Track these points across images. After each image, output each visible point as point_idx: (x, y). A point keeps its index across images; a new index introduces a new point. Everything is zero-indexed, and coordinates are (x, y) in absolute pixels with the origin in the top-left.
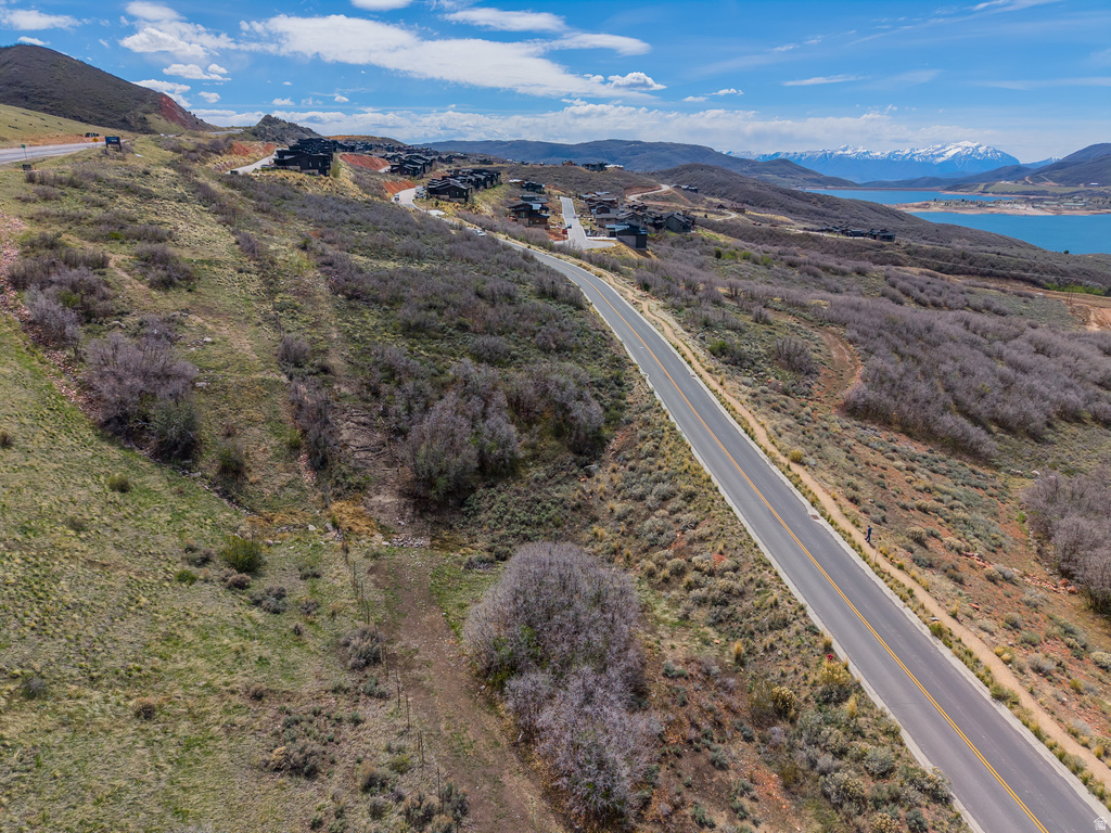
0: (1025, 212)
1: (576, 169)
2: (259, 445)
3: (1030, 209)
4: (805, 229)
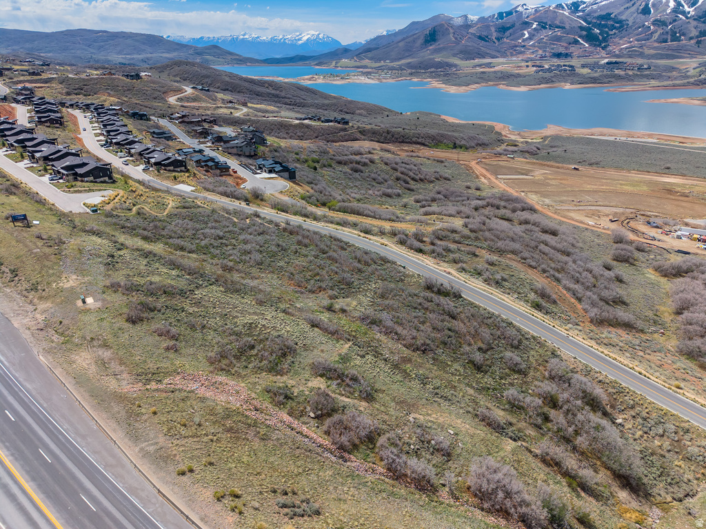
1: (119, 79)
3: (367, 79)
4: (297, 119)
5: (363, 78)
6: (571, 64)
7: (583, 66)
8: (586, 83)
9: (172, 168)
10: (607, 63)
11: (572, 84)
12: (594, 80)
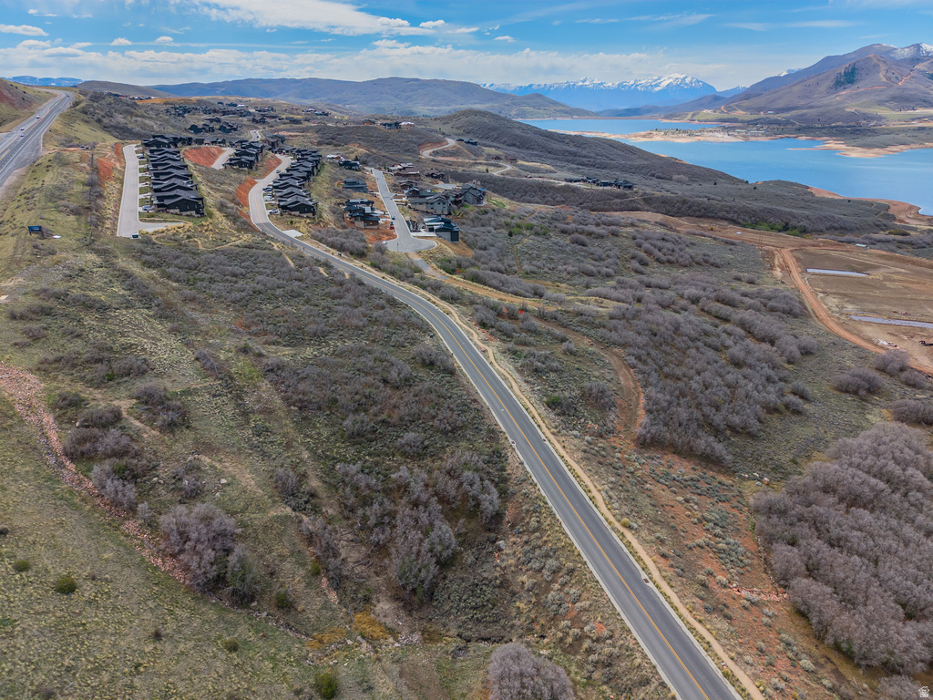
0: (722, 140)
1: (376, 128)
2: (293, 578)
3: (726, 136)
4: (565, 180)
9: (297, 213)
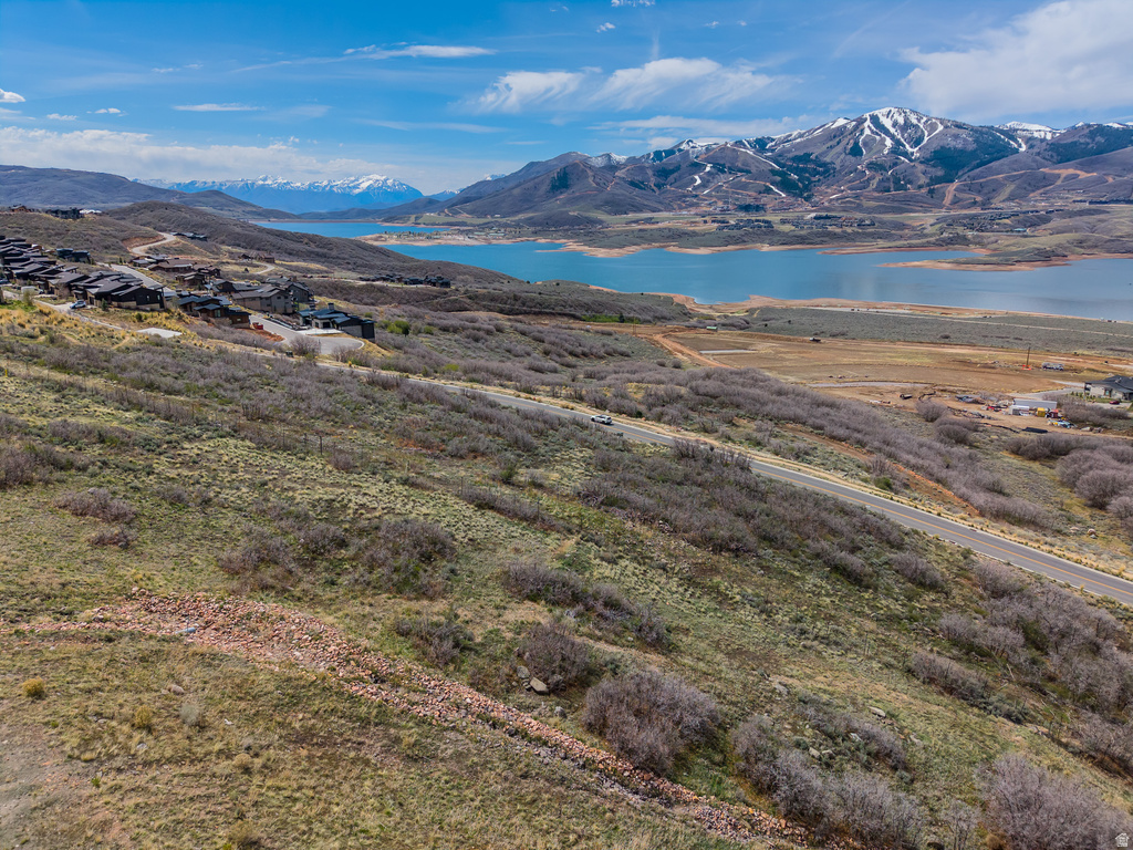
1: (39, 217)
4: (361, 279)
5: (461, 238)
6: (766, 218)
7: (783, 222)
8: (791, 244)
9: (133, 304)
10: (816, 218)
11: (771, 244)
12: (802, 240)
